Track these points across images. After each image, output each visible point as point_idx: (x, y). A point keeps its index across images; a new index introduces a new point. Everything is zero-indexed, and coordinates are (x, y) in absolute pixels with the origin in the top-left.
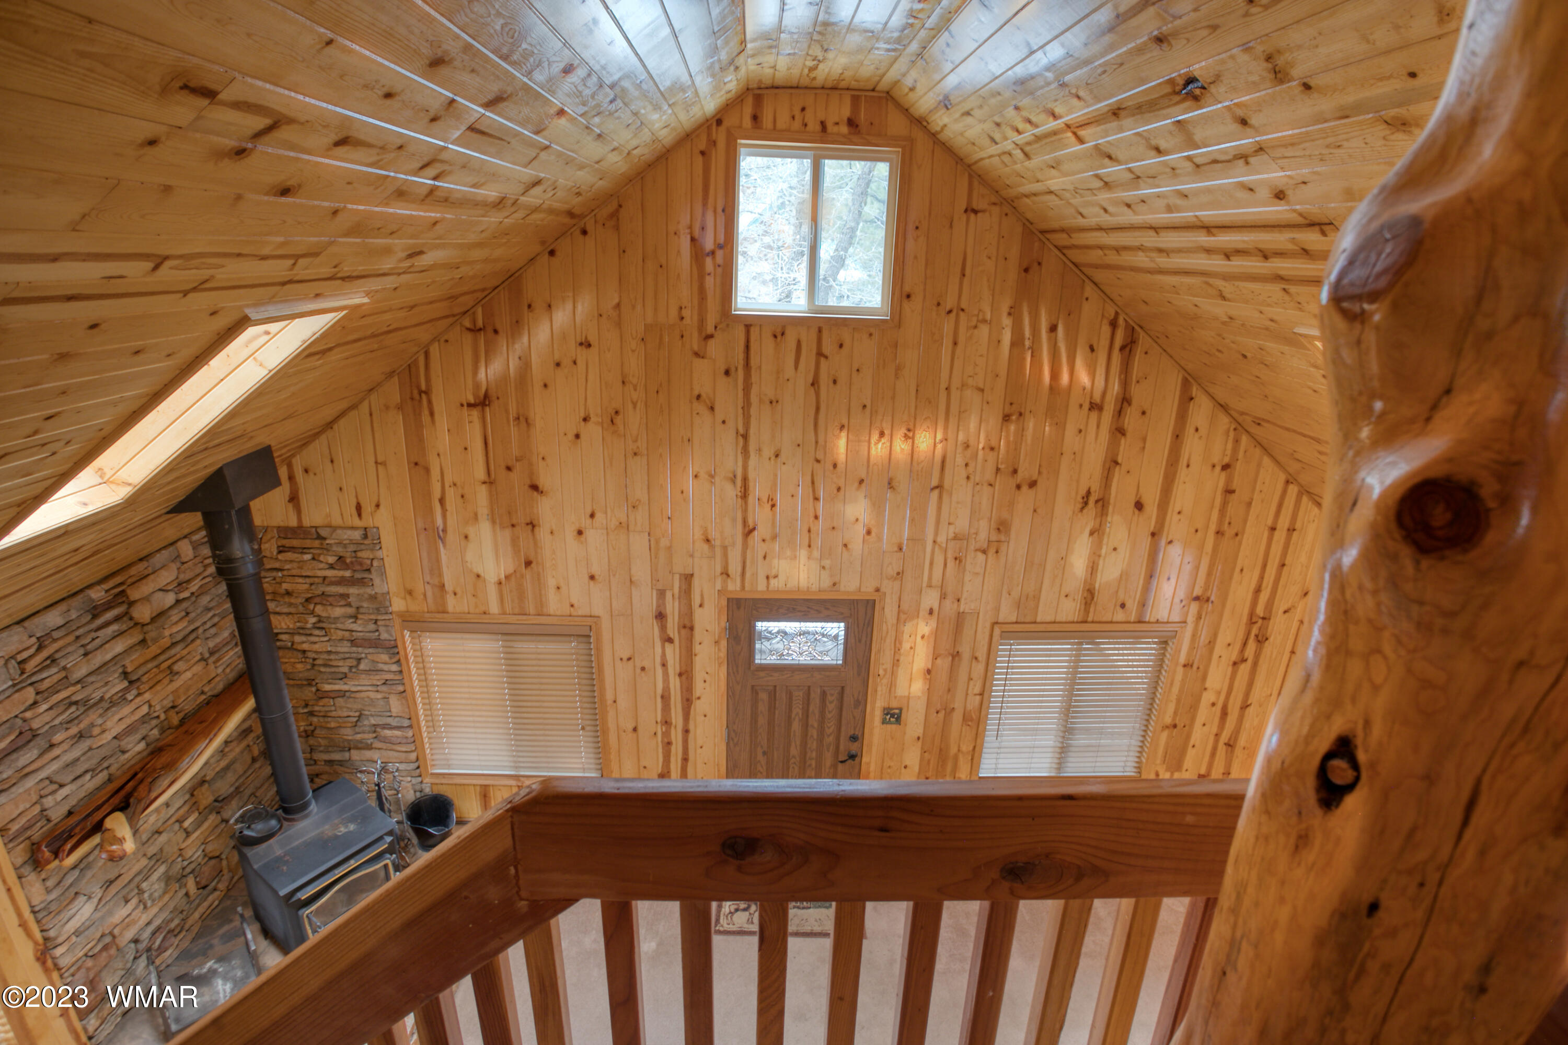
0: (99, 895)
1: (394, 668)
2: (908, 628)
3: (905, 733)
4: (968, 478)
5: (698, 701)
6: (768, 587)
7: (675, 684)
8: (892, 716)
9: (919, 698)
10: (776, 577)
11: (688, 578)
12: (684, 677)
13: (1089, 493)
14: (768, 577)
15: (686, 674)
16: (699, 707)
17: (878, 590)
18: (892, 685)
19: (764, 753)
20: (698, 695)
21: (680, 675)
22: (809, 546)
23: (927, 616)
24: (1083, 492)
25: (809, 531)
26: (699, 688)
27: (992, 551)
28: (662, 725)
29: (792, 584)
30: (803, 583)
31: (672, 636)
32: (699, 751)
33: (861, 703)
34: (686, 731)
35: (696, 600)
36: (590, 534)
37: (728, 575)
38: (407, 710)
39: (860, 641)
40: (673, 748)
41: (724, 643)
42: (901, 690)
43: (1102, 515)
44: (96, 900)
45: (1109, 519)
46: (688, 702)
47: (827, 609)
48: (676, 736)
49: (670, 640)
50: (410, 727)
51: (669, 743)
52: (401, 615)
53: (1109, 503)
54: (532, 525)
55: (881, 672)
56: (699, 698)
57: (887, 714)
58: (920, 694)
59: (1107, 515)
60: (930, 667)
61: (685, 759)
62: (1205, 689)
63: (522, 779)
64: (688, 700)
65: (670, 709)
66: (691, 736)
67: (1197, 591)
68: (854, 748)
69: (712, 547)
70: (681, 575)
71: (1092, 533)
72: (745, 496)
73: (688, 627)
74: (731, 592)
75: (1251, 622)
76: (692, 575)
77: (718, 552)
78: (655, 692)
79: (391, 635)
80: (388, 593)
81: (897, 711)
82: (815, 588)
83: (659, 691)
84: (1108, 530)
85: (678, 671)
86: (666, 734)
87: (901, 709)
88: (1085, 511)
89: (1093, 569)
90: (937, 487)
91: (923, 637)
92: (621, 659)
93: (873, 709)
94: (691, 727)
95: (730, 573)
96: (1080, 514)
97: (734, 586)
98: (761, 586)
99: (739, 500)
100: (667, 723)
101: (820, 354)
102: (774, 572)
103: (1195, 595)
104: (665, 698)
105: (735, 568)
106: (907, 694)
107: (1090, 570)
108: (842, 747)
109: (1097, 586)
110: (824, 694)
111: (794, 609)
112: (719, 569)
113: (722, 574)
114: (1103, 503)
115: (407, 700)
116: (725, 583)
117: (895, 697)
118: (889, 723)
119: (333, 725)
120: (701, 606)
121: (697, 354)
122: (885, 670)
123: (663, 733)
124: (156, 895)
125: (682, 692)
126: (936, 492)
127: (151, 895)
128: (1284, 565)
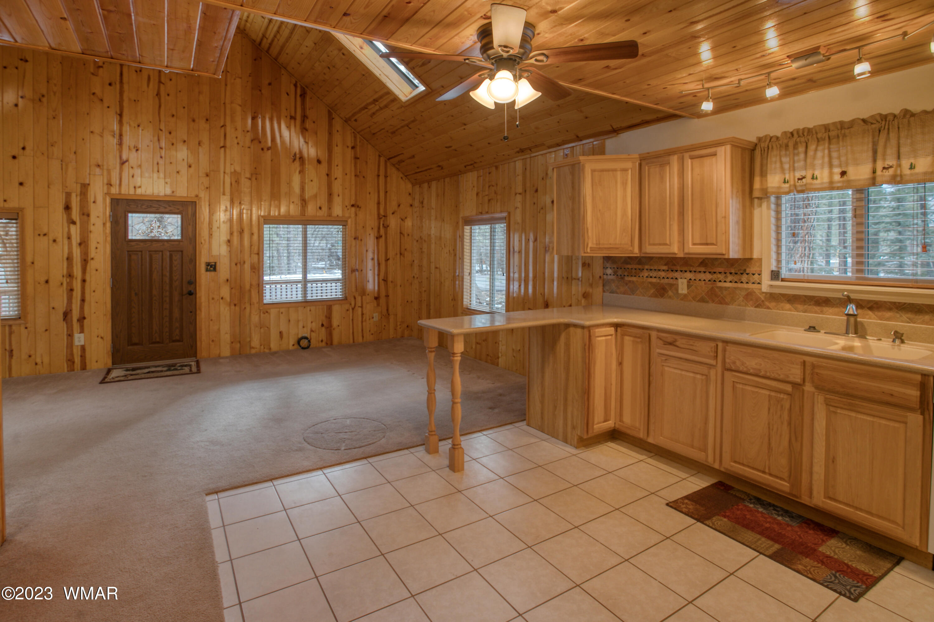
2: (215, 217)
3: (219, 277)
4: (238, 144)
5: (92, 261)
6: (135, 193)
7: (77, 253)
8: (211, 266)
9: (225, 256)
10: (140, 187)
11: (86, 186)
12: (82, 246)
13: (295, 154)
14: (135, 187)
15: (83, 243)
16: (92, 265)
17: (197, 196)
18: (210, 249)
19: (136, 294)
20: (92, 256)
21: (80, 244)
22: (158, 172)
23: (225, 211)
24: (292, 154)
25: (158, 164)
26: (92, 253)
27: (254, 179)
28: (67, 277)
29: (149, 192)
30: (156, 192)
31: (75, 219)
32: (93, 294)
33: (193, 260)
34: (84, 281)
35: (91, 199)
36: (21, 159)
37: (111, 185)
39: (190, 224)
40: (74, 293)
41: (109, 225)
42: (215, 252)
43: (303, 165)
45: (306, 166)
46: (85, 262)
47: (170, 206)
48: (77, 285)
49: (74, 223)
51: (72, 290)
53: (305, 159)
55: (203, 242)
56: (92, 259)
57: (208, 265)
58: (225, 254)
60: (229, 238)
61: (83, 300)
64: (85, 260)
65: (73, 267)
66: (87, 284)
67: (353, 202)
68: (191, 288)
69: (101, 169)
70: (81, 184)
71: (300, 172)
72: (120, 144)
73: (85, 214)
74: (113, 194)
75: (379, 218)
76: (88, 184)
77: (105, 173)
78: (63, 256)
81: (213, 264)
82: (162, 194)
83: (66, 256)
84: (307, 172)
85: (79, 241)
86: (70, 284)
87: (215, 263)
88: (295, 162)
89: (303, 190)
90: (223, 147)
91: (223, 222)
92: (39, 235)
93: (200, 263)
94: (88, 278)
95: (112, 183)
96: (293, 164)
97: (114, 190)
98: (132, 192)
99: (118, 146)
100: (70, 276)
101: (160, 82)
102: (139, 184)
103: (352, 204)
104: (69, 259)
105: (115, 180)
106: (218, 254)
108: (184, 289)
109: (306, 198)
110: (171, 256)
111: (151, 206)
112: (105, 182)
113: (107, 184)
114: (302, 159)
116: (109, 189)
117: (212, 256)
118: (210, 271)
120: (94, 202)
121: (93, 74)
122: (205, 239)
123: (67, 283)
125: (81, 256)
126: (223, 149)
128: (387, 192)
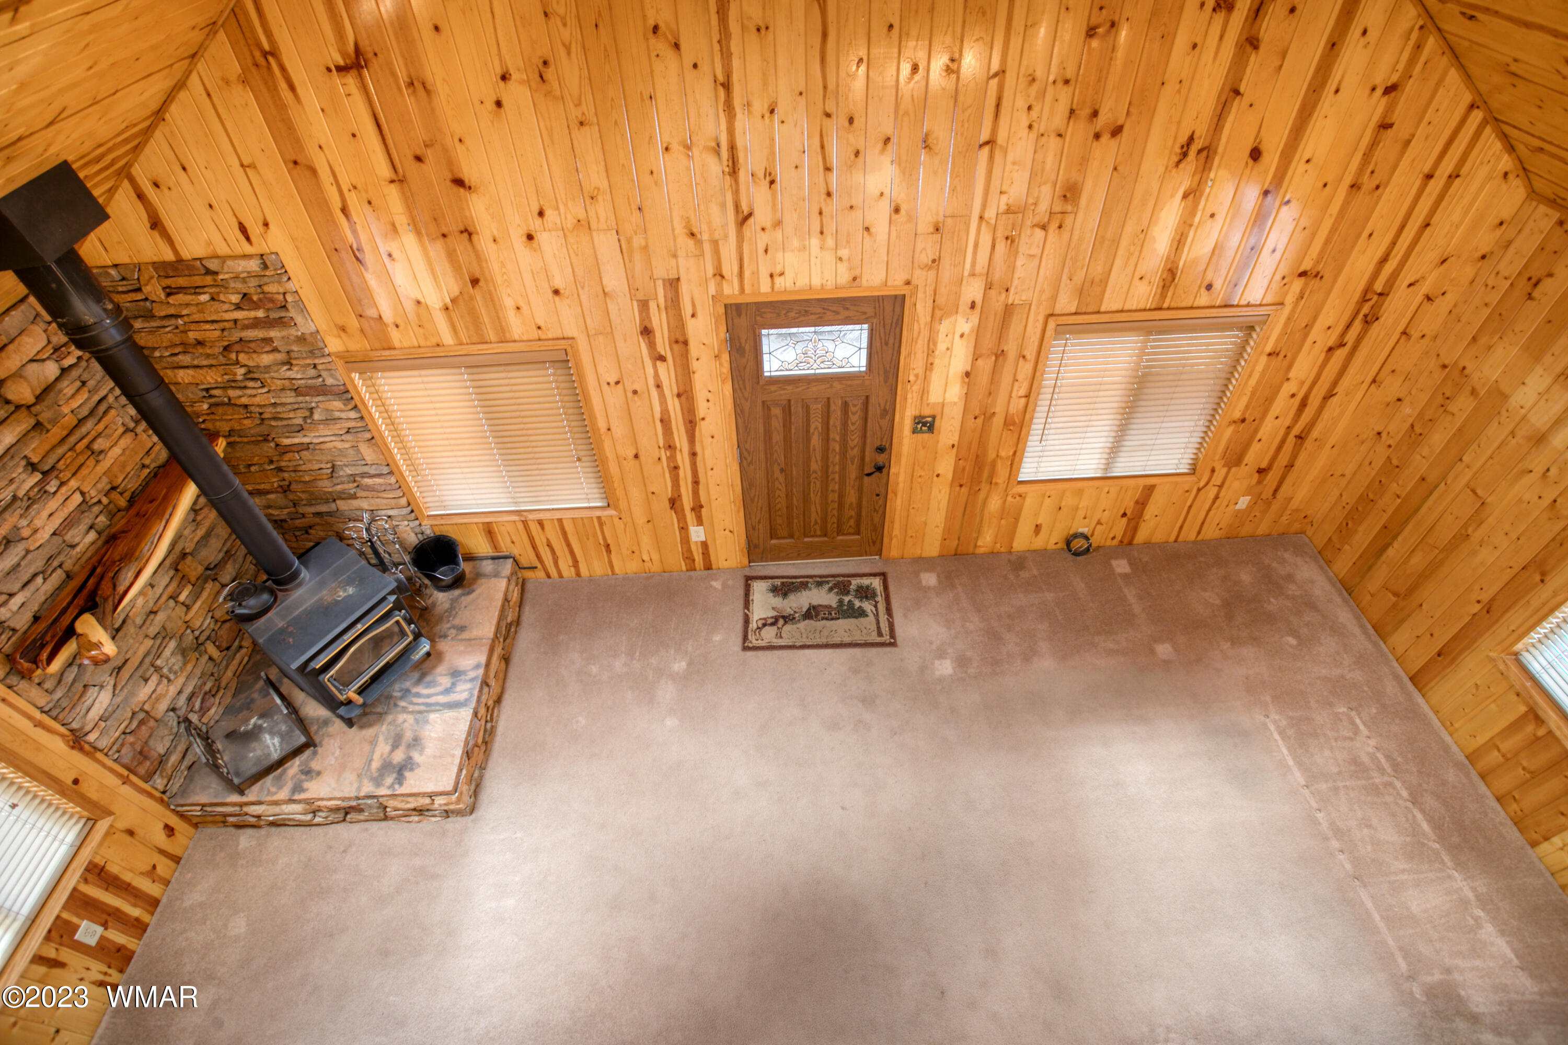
0: (112, 683)
1: (353, 415)
2: (944, 327)
3: (938, 442)
4: (1030, 127)
5: (702, 423)
6: (773, 288)
7: (674, 406)
8: (924, 424)
9: (955, 403)
10: (782, 274)
11: (673, 284)
12: (683, 398)
13: (1191, 139)
14: (771, 276)
15: (685, 394)
16: (704, 429)
17: (908, 283)
18: (924, 392)
19: (782, 470)
20: (701, 416)
21: (679, 396)
22: (822, 233)
23: (968, 311)
24: (1183, 139)
25: (821, 213)
26: (702, 409)
27: (1054, 225)
28: (666, 450)
29: (802, 282)
30: (816, 282)
31: (663, 353)
32: (710, 473)
33: (889, 412)
34: (694, 454)
35: (687, 310)
36: (543, 238)
37: (723, 277)
38: (381, 457)
39: (887, 344)
40: (681, 472)
41: (726, 357)
42: (935, 397)
43: (1204, 170)
44: (110, 688)
45: (1212, 175)
46: (691, 424)
47: (847, 309)
48: (683, 460)
49: (662, 358)
50: (391, 473)
51: (676, 468)
52: (339, 355)
53: (1215, 152)
54: (468, 233)
55: (912, 378)
56: (703, 419)
57: (918, 423)
58: (956, 399)
59: (1210, 169)
60: (969, 369)
61: (696, 483)
62: (1288, 379)
63: (525, 514)
64: (691, 422)
65: (672, 433)
66: (699, 458)
67: (1307, 265)
68: (881, 459)
69: (699, 243)
70: (664, 280)
71: (1185, 196)
72: (734, 171)
73: (681, 342)
74: (728, 297)
75: (1364, 299)
76: (678, 279)
77: (707, 247)
78: (653, 417)
79: (339, 381)
80: (318, 331)
81: (929, 419)
82: (830, 284)
83: (658, 415)
84: (1208, 190)
85: (675, 391)
86: (672, 458)
87: (934, 417)
88: (1181, 166)
89: (1179, 242)
90: (987, 143)
91: (962, 336)
92: (608, 384)
93: (902, 418)
94: (698, 449)
95: (724, 273)
96: (1174, 170)
97: (731, 290)
98: (765, 287)
99: (728, 177)
100: (670, 447)
102: (779, 269)
103: (1302, 269)
104: (665, 421)
105: (730, 267)
106: (941, 400)
107: (1176, 243)
108: (867, 459)
109: (1181, 264)
110: (846, 405)
111: (806, 311)
112: (710, 271)
113: (715, 275)
114: (1208, 153)
115: (379, 447)
116: (719, 286)
117: (928, 405)
118: (921, 431)
119: (307, 478)
120: (693, 316)
122: (917, 376)
123: (668, 458)
124: (176, 667)
125: (683, 414)
126: (987, 149)
127: (170, 670)
128: (1428, 225)
